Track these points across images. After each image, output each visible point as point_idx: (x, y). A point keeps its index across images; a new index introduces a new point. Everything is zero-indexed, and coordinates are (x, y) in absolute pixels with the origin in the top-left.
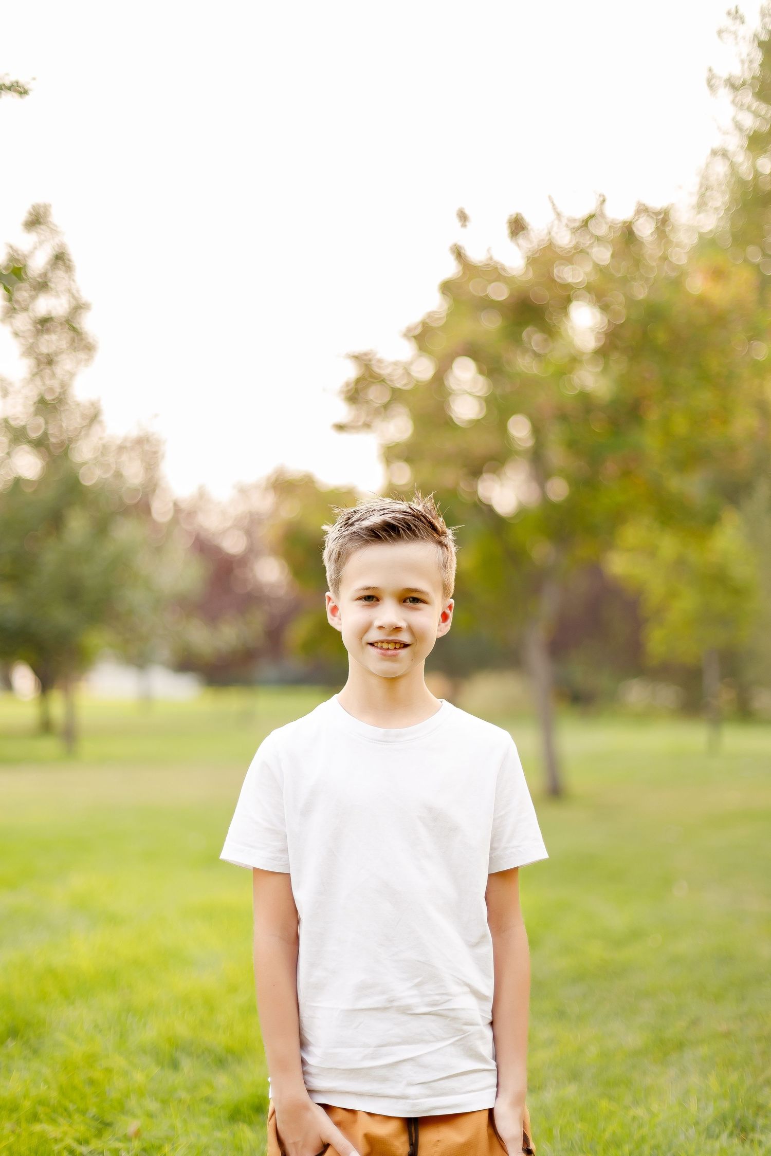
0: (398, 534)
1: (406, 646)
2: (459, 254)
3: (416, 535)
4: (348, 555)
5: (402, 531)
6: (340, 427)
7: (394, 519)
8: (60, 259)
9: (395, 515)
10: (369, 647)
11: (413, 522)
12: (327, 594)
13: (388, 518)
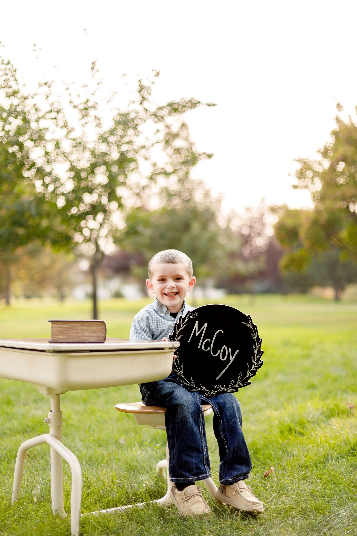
2: (338, 120)
6: (295, 187)
8: (184, 125)
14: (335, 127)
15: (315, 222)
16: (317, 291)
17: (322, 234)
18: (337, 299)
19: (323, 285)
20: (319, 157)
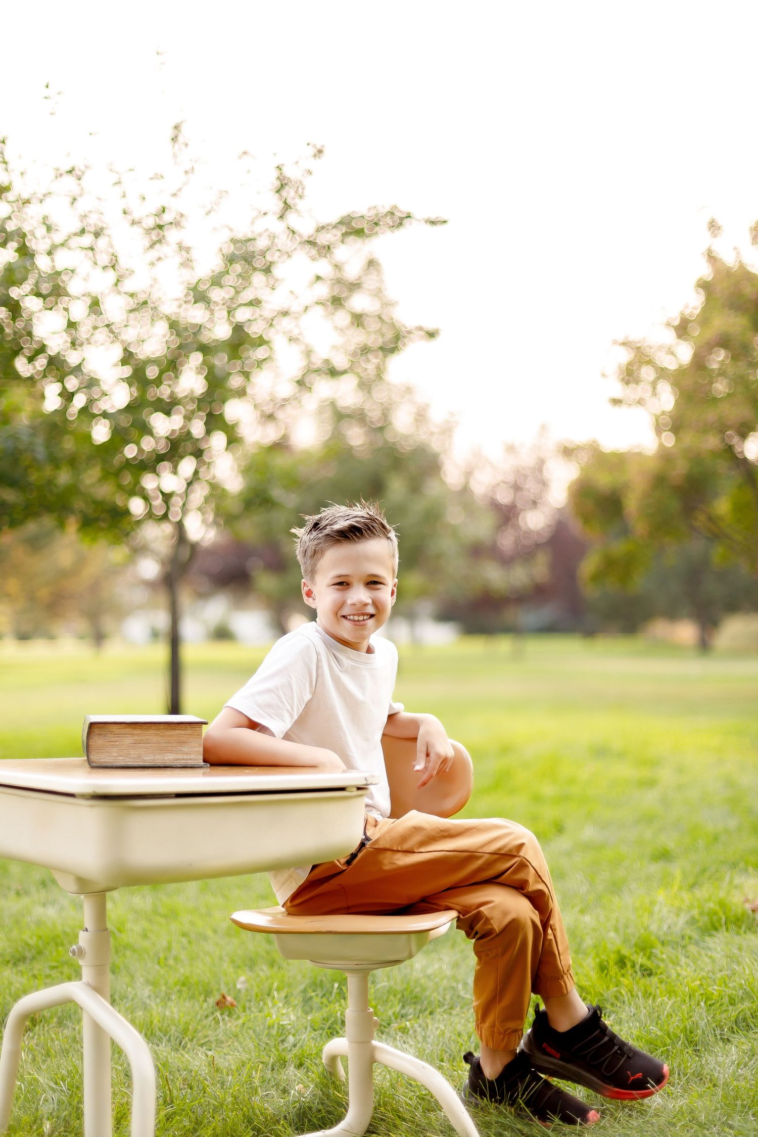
0: (362, 533)
1: (372, 616)
2: (711, 257)
3: (375, 534)
4: (322, 552)
5: (364, 532)
6: (616, 402)
7: (357, 522)
8: (372, 263)
9: (358, 519)
10: (343, 619)
11: (371, 524)
12: (303, 580)
13: (351, 522)
14: (705, 271)
15: (659, 481)
16: (660, 628)
17: (674, 505)
18: (704, 646)
19: (672, 615)
20: (669, 337)
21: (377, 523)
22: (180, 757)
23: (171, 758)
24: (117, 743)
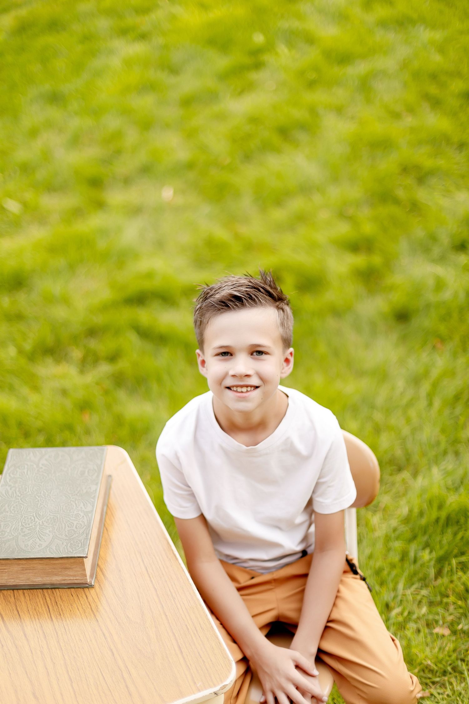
7: (237, 291)
11: (253, 292)
12: (197, 351)
21: (262, 292)
22: (64, 578)
23: (57, 579)
24: (6, 570)
